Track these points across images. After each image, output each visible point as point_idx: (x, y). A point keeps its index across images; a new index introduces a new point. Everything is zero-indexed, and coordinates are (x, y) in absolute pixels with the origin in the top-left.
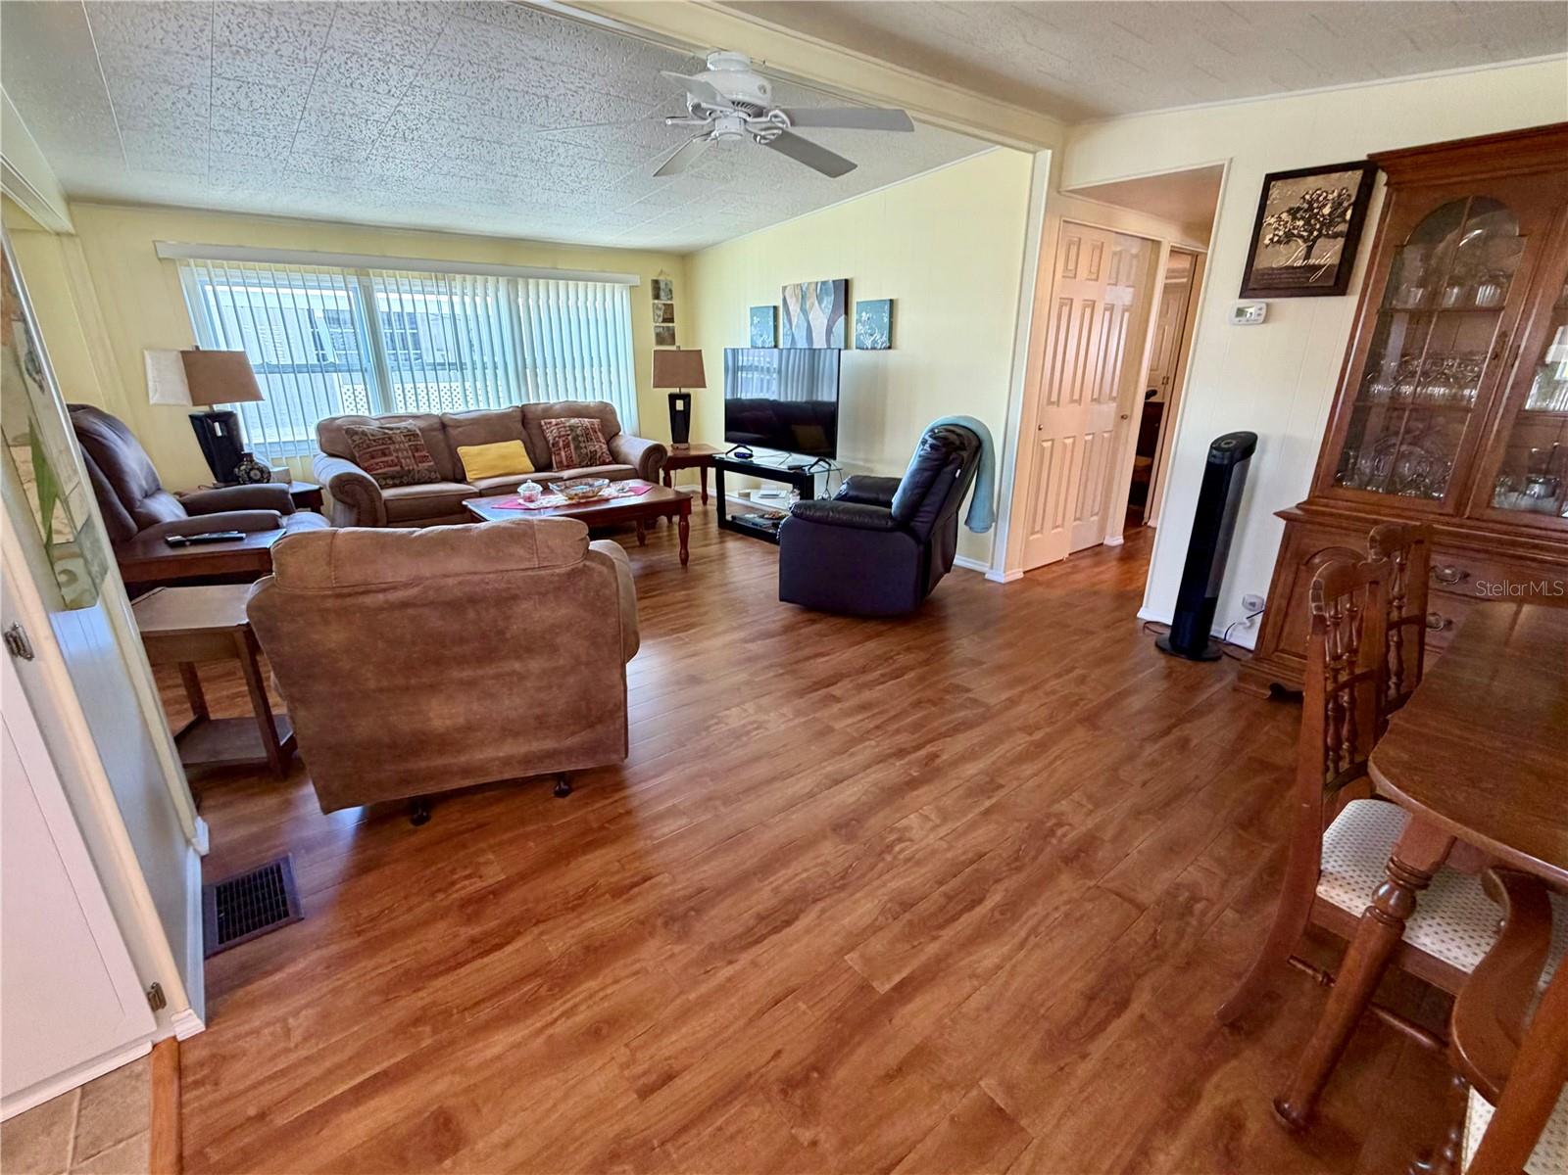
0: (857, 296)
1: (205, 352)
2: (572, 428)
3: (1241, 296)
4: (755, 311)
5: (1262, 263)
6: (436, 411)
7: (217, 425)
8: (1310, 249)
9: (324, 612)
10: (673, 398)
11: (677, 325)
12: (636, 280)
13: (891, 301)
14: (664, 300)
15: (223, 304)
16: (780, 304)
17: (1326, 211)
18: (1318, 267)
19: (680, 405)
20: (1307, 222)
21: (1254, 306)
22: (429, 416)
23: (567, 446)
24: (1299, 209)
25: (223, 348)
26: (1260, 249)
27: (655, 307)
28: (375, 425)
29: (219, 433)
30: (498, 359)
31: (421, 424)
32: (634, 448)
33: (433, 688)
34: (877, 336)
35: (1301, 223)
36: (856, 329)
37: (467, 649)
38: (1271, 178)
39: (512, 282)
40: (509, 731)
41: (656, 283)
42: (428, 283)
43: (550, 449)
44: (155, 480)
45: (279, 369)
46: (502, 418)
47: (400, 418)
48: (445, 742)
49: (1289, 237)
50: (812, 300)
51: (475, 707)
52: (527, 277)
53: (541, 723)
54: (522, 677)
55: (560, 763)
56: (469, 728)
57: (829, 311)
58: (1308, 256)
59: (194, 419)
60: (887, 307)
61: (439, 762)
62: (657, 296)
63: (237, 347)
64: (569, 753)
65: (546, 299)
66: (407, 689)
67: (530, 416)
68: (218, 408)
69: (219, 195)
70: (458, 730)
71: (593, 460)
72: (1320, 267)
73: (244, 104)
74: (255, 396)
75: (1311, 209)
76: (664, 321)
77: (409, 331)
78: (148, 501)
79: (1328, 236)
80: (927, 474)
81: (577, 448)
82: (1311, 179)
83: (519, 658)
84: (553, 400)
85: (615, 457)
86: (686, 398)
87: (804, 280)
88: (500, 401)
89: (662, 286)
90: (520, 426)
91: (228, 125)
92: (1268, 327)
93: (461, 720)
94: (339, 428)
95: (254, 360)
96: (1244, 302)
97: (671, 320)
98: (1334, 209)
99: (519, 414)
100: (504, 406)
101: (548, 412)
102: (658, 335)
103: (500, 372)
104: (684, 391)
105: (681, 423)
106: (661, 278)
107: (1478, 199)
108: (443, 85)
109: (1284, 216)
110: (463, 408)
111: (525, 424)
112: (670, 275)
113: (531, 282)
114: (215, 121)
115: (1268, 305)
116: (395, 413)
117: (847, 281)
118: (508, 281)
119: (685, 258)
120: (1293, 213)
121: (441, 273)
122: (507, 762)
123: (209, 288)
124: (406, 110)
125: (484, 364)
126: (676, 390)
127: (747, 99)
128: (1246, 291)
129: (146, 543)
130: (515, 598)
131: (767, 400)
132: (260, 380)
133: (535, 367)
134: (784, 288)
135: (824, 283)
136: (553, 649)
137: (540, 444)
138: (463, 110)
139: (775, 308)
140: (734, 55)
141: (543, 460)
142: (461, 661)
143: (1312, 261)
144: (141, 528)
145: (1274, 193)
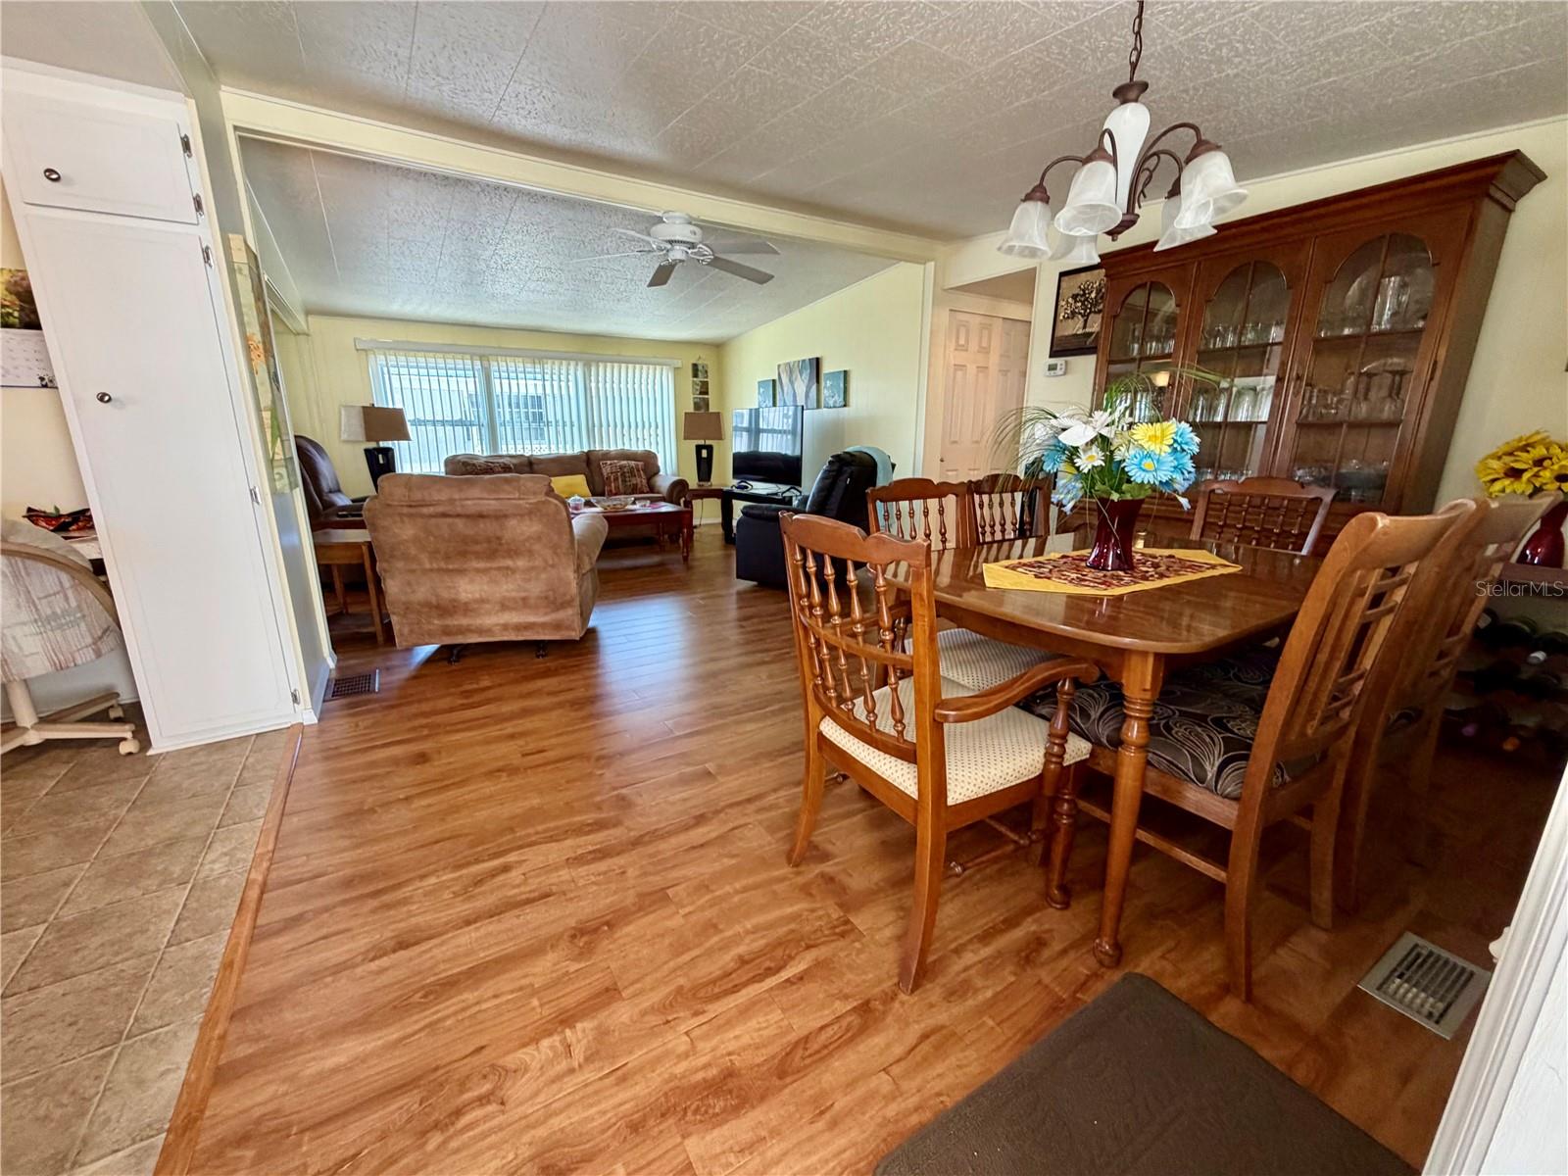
0: (826, 369)
1: (379, 408)
2: (621, 467)
3: (1051, 356)
4: (761, 384)
5: (1058, 334)
6: (527, 453)
7: (380, 456)
8: (1086, 321)
9: (401, 515)
10: (699, 448)
11: (711, 397)
12: (679, 364)
13: (845, 372)
14: (701, 379)
15: (394, 386)
16: (776, 377)
17: (1093, 295)
18: (1091, 334)
19: (704, 453)
20: (1083, 304)
21: (1060, 361)
22: (522, 456)
23: (616, 479)
24: (1078, 295)
25: (391, 406)
26: (1058, 323)
27: (694, 382)
28: (482, 460)
29: (381, 461)
30: (575, 418)
31: (515, 461)
32: (665, 480)
33: (461, 572)
34: (836, 397)
35: (1079, 304)
36: (825, 393)
37: (478, 548)
38: (1062, 275)
39: (587, 365)
40: (504, 606)
41: (695, 366)
42: (529, 365)
43: (606, 481)
44: (338, 483)
45: (425, 423)
46: (574, 458)
47: (501, 456)
48: (466, 609)
49: (1073, 313)
50: (796, 373)
51: (485, 587)
52: (605, 362)
53: (525, 603)
54: (513, 571)
55: (538, 633)
56: (482, 601)
57: (806, 381)
58: (1085, 327)
59: (367, 451)
60: (842, 376)
61: (464, 621)
62: (695, 375)
63: (399, 406)
64: (543, 625)
65: (613, 378)
66: (448, 571)
67: (592, 458)
68: (382, 444)
69: (395, 308)
70: (476, 601)
71: (634, 490)
72: (1092, 333)
73: (407, 253)
74: (406, 437)
75: (1084, 294)
76: (701, 393)
77: (531, 410)
78: (331, 495)
79: (1095, 312)
80: (828, 481)
81: (624, 481)
82: (1083, 274)
83: (511, 557)
84: (613, 448)
85: (652, 489)
86: (710, 449)
87: (792, 359)
88: (574, 448)
89: (700, 368)
90: (584, 465)
91: (398, 265)
92: (1068, 377)
93: (477, 596)
94: (459, 461)
95: (409, 416)
96: (1053, 361)
97: (707, 393)
98: (1097, 293)
99: (585, 458)
100: (577, 450)
101: (606, 456)
102: (695, 404)
103: (575, 429)
104: (708, 442)
105: (705, 466)
106: (700, 362)
107: (1152, 283)
108: (520, 237)
109: (1070, 300)
110: (547, 452)
111: (588, 464)
112: (705, 358)
113: (601, 365)
114: (391, 263)
115: (1066, 362)
116: (500, 453)
117: (818, 359)
118: (585, 365)
119: (718, 347)
120: (1075, 297)
121: (538, 358)
122: (505, 627)
123: (385, 370)
124: (501, 252)
125: (564, 422)
126: (701, 442)
127: (685, 239)
128: (1053, 354)
129: (327, 515)
130: (506, 516)
131: (780, 454)
132: (411, 429)
133: (601, 426)
134: (779, 366)
135: (804, 361)
136: (531, 553)
137: (597, 479)
138: (535, 251)
139: (774, 381)
140: (677, 214)
141: (599, 489)
142: (478, 556)
143: (1088, 330)
144: (325, 508)
145: (1063, 284)
